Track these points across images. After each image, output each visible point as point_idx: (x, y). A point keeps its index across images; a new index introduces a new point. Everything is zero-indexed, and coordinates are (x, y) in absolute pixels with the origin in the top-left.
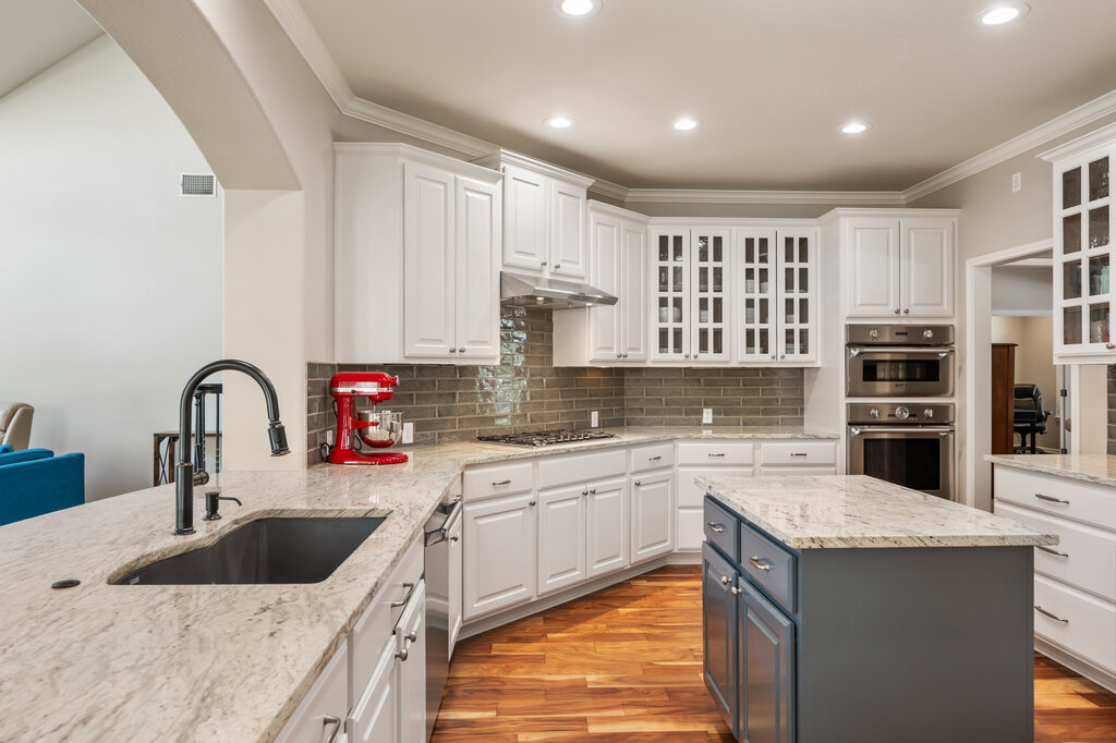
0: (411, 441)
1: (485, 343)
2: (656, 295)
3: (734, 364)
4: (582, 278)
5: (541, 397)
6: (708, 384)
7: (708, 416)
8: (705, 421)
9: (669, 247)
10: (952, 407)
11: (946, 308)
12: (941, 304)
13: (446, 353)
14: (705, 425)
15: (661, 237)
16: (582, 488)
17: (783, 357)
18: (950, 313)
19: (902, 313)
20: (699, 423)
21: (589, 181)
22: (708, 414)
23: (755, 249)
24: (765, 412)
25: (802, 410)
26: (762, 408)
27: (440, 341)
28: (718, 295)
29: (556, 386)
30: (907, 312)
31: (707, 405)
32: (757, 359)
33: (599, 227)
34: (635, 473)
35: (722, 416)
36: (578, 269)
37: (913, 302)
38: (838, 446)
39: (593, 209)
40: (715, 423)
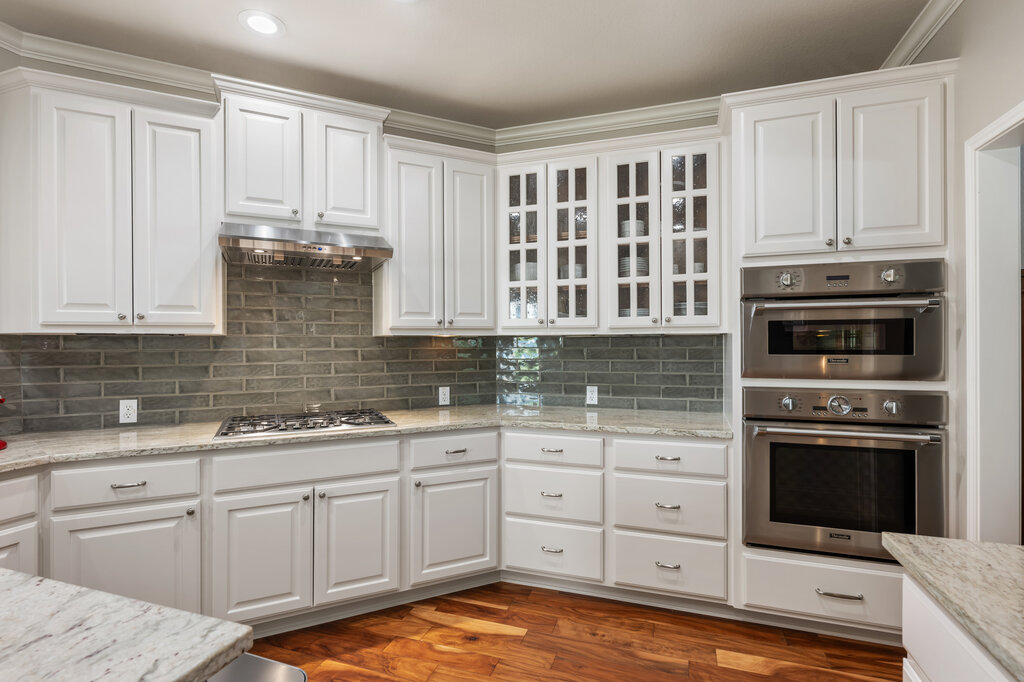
0: (134, 419)
1: (192, 307)
2: (505, 248)
3: (603, 331)
4: (377, 230)
5: (354, 371)
6: (593, 355)
7: (592, 395)
8: (588, 402)
9: (522, 189)
10: (944, 399)
11: (929, 231)
12: (919, 224)
13: (116, 320)
14: (589, 406)
15: (511, 178)
16: (307, 490)
17: (668, 321)
18: (938, 239)
19: (841, 245)
20: (582, 404)
21: (383, 112)
22: (592, 392)
23: (632, 178)
24: (668, 393)
25: (720, 391)
26: (663, 387)
27: (105, 306)
28: (581, 243)
29: (378, 358)
30: (848, 242)
31: (591, 381)
32: (636, 323)
33: (403, 168)
34: (416, 470)
35: (610, 396)
36: (368, 218)
37: (861, 225)
38: (731, 451)
39: (392, 146)
40: (601, 404)
